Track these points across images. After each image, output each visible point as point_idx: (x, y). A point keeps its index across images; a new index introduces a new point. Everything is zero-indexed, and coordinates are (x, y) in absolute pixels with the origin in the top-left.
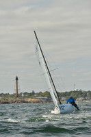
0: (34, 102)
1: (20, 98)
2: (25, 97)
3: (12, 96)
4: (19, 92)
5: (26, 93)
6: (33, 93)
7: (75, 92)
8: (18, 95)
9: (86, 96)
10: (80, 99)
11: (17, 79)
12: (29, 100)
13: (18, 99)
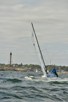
0: (22, 71)
1: (12, 67)
2: (15, 67)
3: (7, 66)
6: (21, 65)
11: (11, 54)
13: (10, 68)
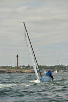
0: (29, 73)
3: (14, 68)
4: (19, 66)
5: (23, 66)
7: (58, 66)
8: (18, 68)
9: (65, 69)
10: (62, 71)
11: (17, 56)
12: (26, 71)
13: (18, 70)
